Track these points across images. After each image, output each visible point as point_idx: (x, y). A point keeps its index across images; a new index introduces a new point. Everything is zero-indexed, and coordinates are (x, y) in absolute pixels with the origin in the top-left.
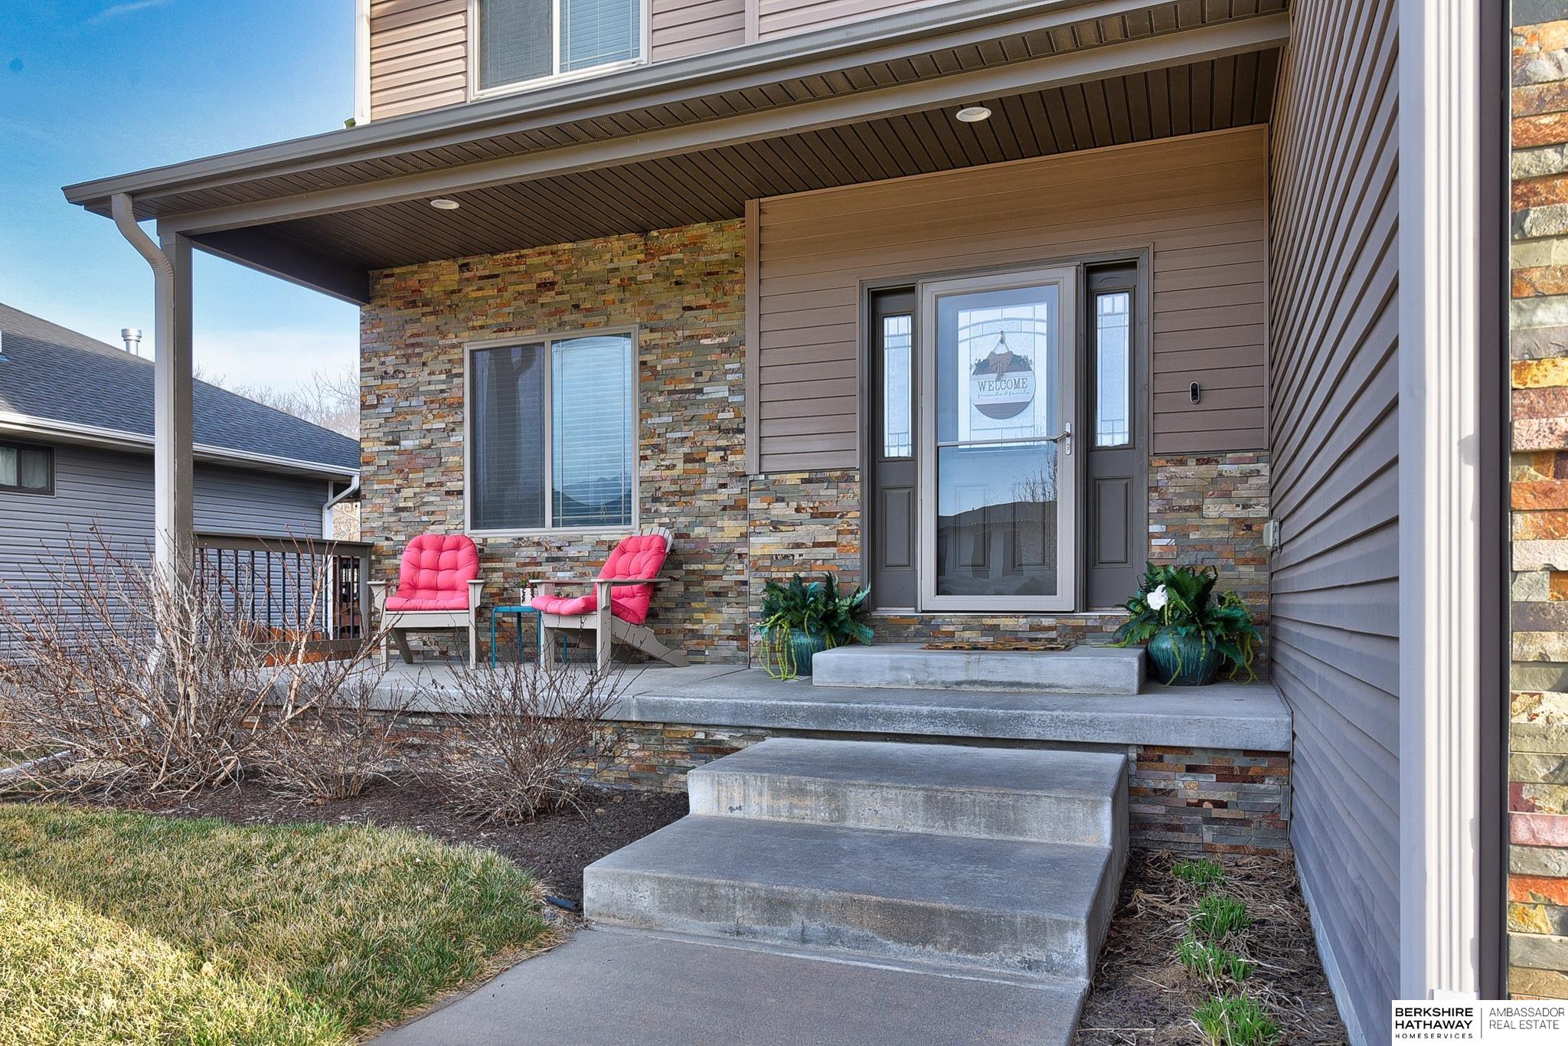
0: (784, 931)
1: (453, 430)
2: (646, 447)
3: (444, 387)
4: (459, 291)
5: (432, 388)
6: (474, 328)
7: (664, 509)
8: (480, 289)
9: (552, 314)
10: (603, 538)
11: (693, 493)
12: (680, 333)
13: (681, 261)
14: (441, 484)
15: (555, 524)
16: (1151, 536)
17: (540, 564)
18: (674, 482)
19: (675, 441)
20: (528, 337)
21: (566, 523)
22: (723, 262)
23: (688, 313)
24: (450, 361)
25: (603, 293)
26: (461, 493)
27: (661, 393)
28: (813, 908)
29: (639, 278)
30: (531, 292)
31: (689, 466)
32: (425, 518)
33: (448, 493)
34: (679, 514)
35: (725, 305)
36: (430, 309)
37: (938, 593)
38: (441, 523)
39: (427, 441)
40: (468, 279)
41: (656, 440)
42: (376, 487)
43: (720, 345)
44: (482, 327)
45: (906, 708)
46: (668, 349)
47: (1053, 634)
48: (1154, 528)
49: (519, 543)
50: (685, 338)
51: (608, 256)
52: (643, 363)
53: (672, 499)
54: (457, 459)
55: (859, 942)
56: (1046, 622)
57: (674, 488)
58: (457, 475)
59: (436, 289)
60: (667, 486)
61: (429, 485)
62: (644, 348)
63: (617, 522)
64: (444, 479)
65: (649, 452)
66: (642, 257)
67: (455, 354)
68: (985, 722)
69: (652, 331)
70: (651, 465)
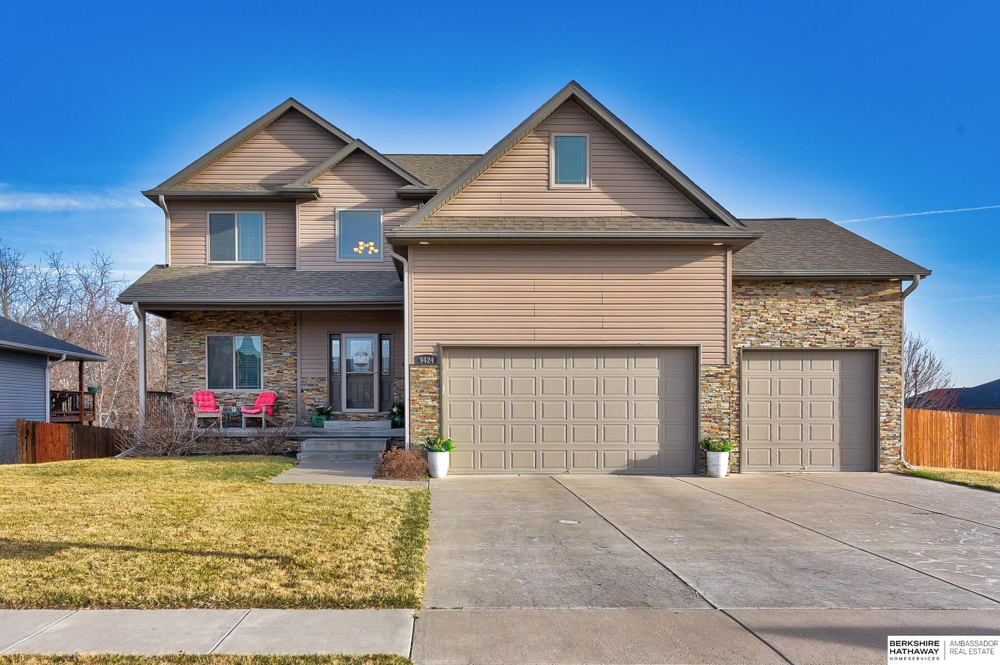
0: (339, 460)
1: (201, 359)
2: (266, 368)
3: (198, 346)
4: (203, 319)
5: (194, 346)
6: (209, 330)
7: (271, 385)
8: (211, 319)
9: (235, 329)
10: (252, 393)
11: (279, 381)
12: (275, 338)
13: (275, 318)
14: (198, 375)
15: (237, 388)
16: (394, 396)
17: (232, 400)
18: (274, 378)
19: (274, 367)
20: (227, 334)
21: (240, 388)
22: (288, 320)
23: (278, 333)
24: (200, 339)
25: (252, 324)
26: (204, 378)
27: (270, 354)
28: (343, 456)
29: (263, 322)
30: (228, 322)
31: (278, 374)
32: (192, 385)
33: (200, 378)
34: (275, 387)
35: (289, 331)
36: (192, 323)
37: (347, 408)
38: (197, 387)
39: (192, 362)
40: (206, 315)
41: (268, 366)
42: (173, 375)
43: (287, 342)
44: (212, 330)
45: (347, 431)
46: (272, 342)
47: (373, 418)
48: (394, 394)
49: (224, 393)
50: (277, 339)
51: (253, 314)
52: (264, 345)
53: (273, 382)
54: (203, 368)
55: (350, 460)
56: (372, 415)
57: (274, 380)
58: (203, 373)
59: (195, 317)
60: (272, 379)
61: (193, 375)
62: (265, 341)
63: (256, 388)
64: (198, 374)
65: (266, 369)
66: (264, 316)
67: (202, 337)
68: (362, 433)
69: (267, 336)
70: (267, 373)
